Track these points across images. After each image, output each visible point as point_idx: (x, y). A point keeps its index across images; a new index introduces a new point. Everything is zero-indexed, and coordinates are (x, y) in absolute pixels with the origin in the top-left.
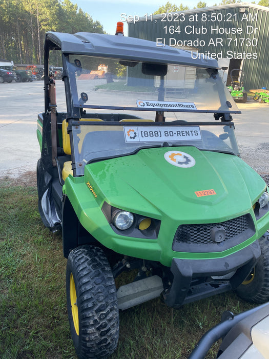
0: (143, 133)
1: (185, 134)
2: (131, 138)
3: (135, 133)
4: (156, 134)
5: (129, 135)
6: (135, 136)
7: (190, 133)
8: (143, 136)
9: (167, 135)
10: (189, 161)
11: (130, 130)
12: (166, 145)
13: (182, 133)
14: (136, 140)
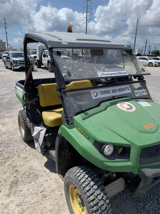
0: (101, 92)
1: (123, 90)
2: (95, 96)
3: (97, 93)
4: (108, 92)
5: (94, 95)
6: (97, 95)
7: (125, 89)
8: (101, 94)
9: (113, 92)
10: (132, 107)
11: (94, 92)
12: (114, 98)
13: (121, 90)
14: (98, 97)
